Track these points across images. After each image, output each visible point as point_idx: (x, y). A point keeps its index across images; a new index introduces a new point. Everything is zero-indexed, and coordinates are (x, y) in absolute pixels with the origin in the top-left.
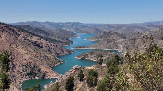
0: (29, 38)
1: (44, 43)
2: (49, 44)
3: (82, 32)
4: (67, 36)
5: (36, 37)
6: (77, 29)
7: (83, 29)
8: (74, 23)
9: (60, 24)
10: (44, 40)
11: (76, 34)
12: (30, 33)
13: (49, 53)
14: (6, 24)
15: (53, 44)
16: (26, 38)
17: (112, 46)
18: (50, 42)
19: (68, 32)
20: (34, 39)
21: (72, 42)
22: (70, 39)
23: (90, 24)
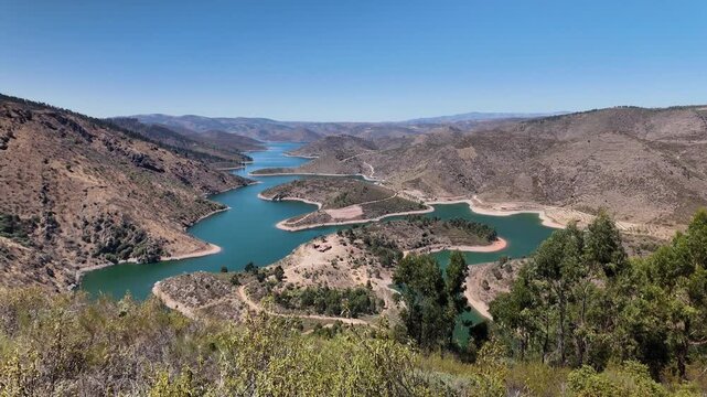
0: (123, 145)
1: (169, 159)
2: (184, 161)
3: (274, 138)
4: (237, 146)
5: (145, 143)
6: (263, 132)
7: (278, 132)
9: (223, 122)
10: (168, 152)
11: (259, 142)
12: (126, 132)
13: (183, 185)
14: (53, 108)
15: (195, 163)
16: (113, 146)
17: (348, 167)
18: (186, 156)
19: (242, 137)
20: (138, 148)
21: (250, 159)
22: (246, 153)
23: (294, 123)
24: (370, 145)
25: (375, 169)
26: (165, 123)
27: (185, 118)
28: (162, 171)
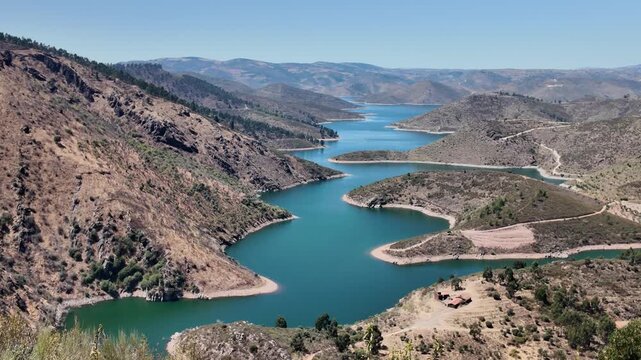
0: (138, 106)
1: (205, 130)
2: (228, 135)
3: (375, 99)
4: (313, 112)
5: (170, 104)
6: (357, 88)
7: (383, 88)
8: (346, 67)
9: (293, 70)
10: (204, 120)
11: (351, 105)
12: (143, 85)
13: (225, 174)
14: (42, 48)
15: (245, 138)
16: (124, 107)
17: (509, 152)
18: (232, 127)
19: (321, 95)
20: (160, 112)
21: (333, 134)
22: (328, 123)
23: (410, 72)
24: (555, 112)
25: (564, 158)
26: (202, 72)
27: (234, 63)
28: (193, 150)
